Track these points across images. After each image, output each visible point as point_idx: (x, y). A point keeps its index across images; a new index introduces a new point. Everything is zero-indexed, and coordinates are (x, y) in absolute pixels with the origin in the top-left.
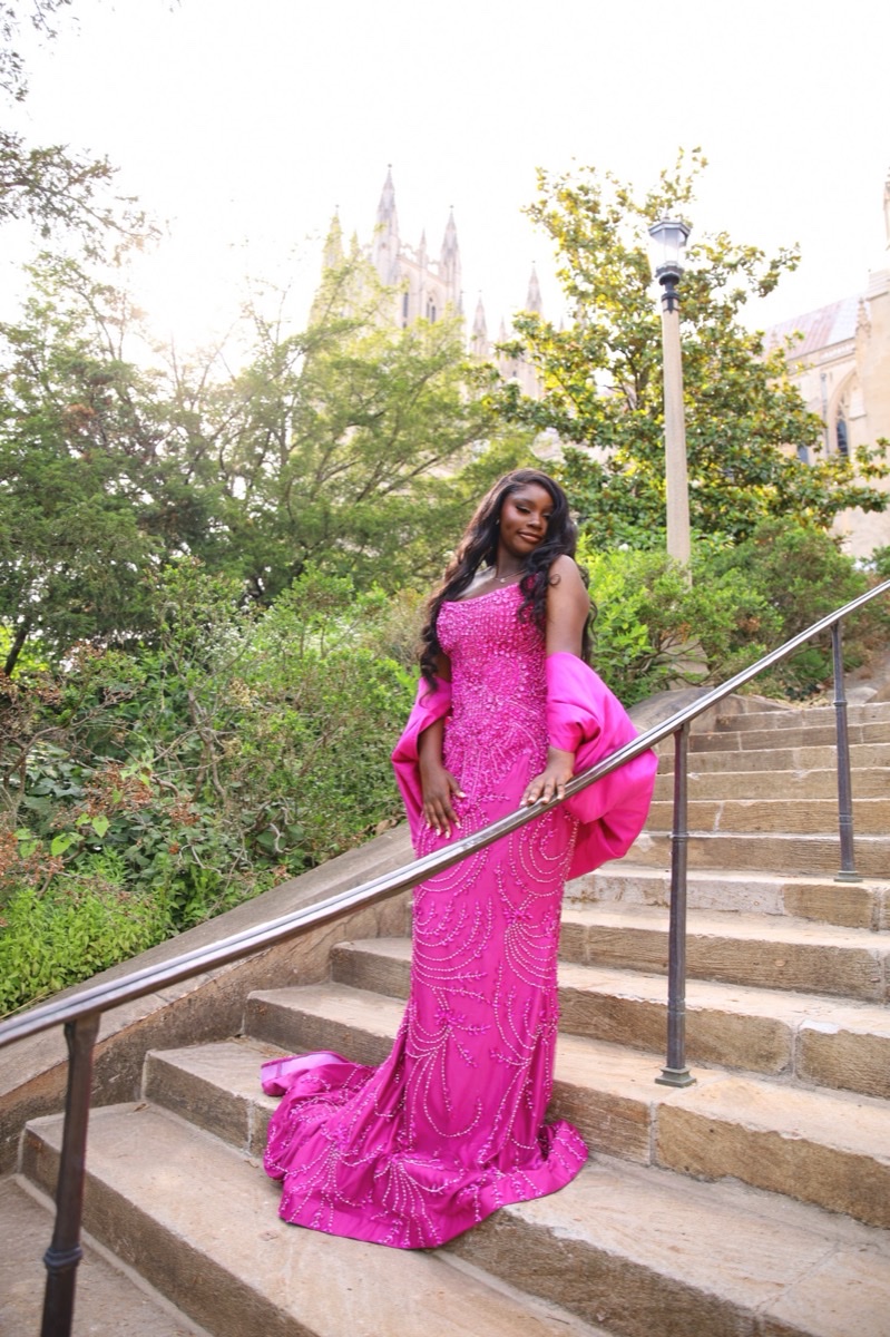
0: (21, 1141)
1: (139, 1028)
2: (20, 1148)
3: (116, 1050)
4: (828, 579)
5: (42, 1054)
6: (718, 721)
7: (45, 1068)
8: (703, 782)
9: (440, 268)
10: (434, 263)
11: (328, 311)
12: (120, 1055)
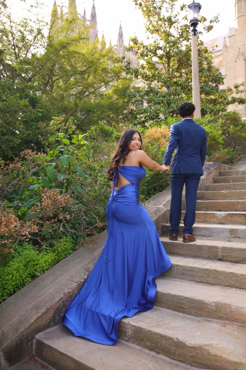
0: (34, 343)
1: (69, 294)
2: (34, 346)
3: (63, 304)
4: (240, 126)
5: (37, 309)
6: (220, 173)
7: (40, 315)
8: (228, 194)
9: (90, 23)
10: (88, 20)
11: (66, 34)
12: (64, 305)
